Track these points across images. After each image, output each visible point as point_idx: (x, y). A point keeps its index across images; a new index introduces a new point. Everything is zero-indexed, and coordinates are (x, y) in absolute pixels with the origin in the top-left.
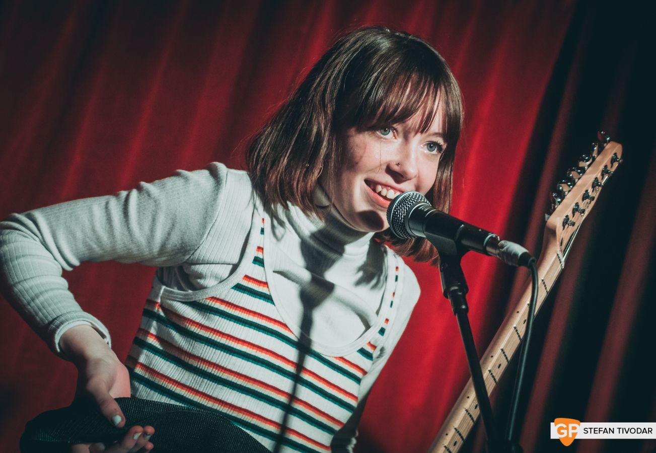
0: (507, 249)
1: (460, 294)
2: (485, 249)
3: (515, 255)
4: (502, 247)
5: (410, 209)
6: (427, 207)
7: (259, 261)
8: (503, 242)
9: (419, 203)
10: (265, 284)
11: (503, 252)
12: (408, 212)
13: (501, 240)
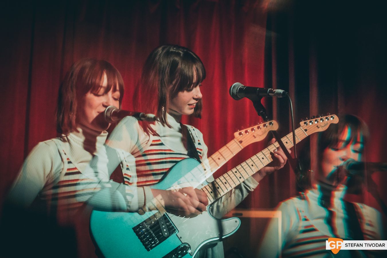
0: (277, 92)
1: (264, 113)
2: (268, 94)
3: (280, 93)
4: (275, 92)
5: (237, 89)
6: (243, 86)
7: (70, 162)
8: (274, 90)
9: (240, 86)
10: (76, 168)
11: (276, 94)
12: (237, 90)
13: (273, 90)
